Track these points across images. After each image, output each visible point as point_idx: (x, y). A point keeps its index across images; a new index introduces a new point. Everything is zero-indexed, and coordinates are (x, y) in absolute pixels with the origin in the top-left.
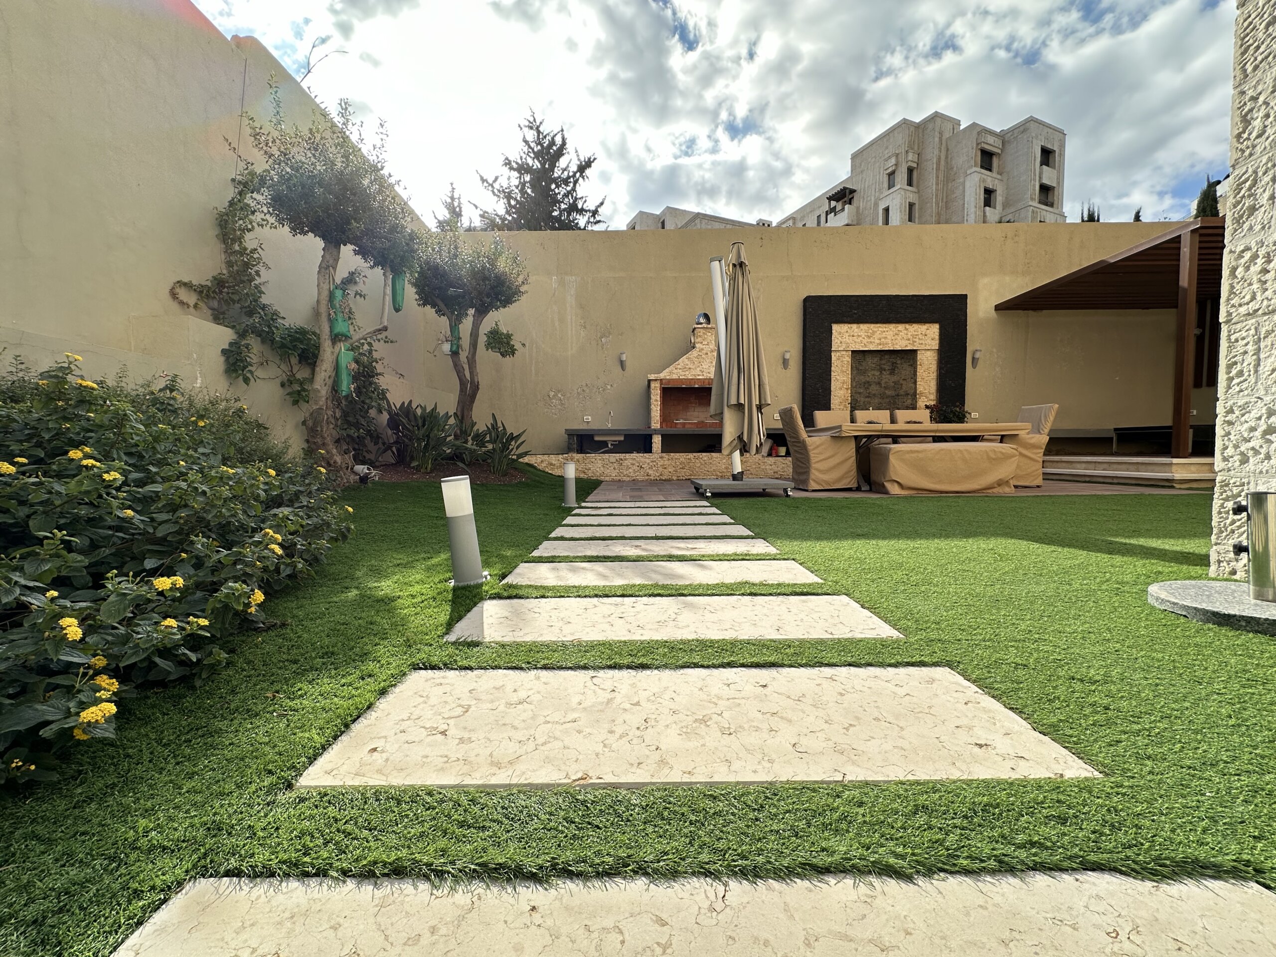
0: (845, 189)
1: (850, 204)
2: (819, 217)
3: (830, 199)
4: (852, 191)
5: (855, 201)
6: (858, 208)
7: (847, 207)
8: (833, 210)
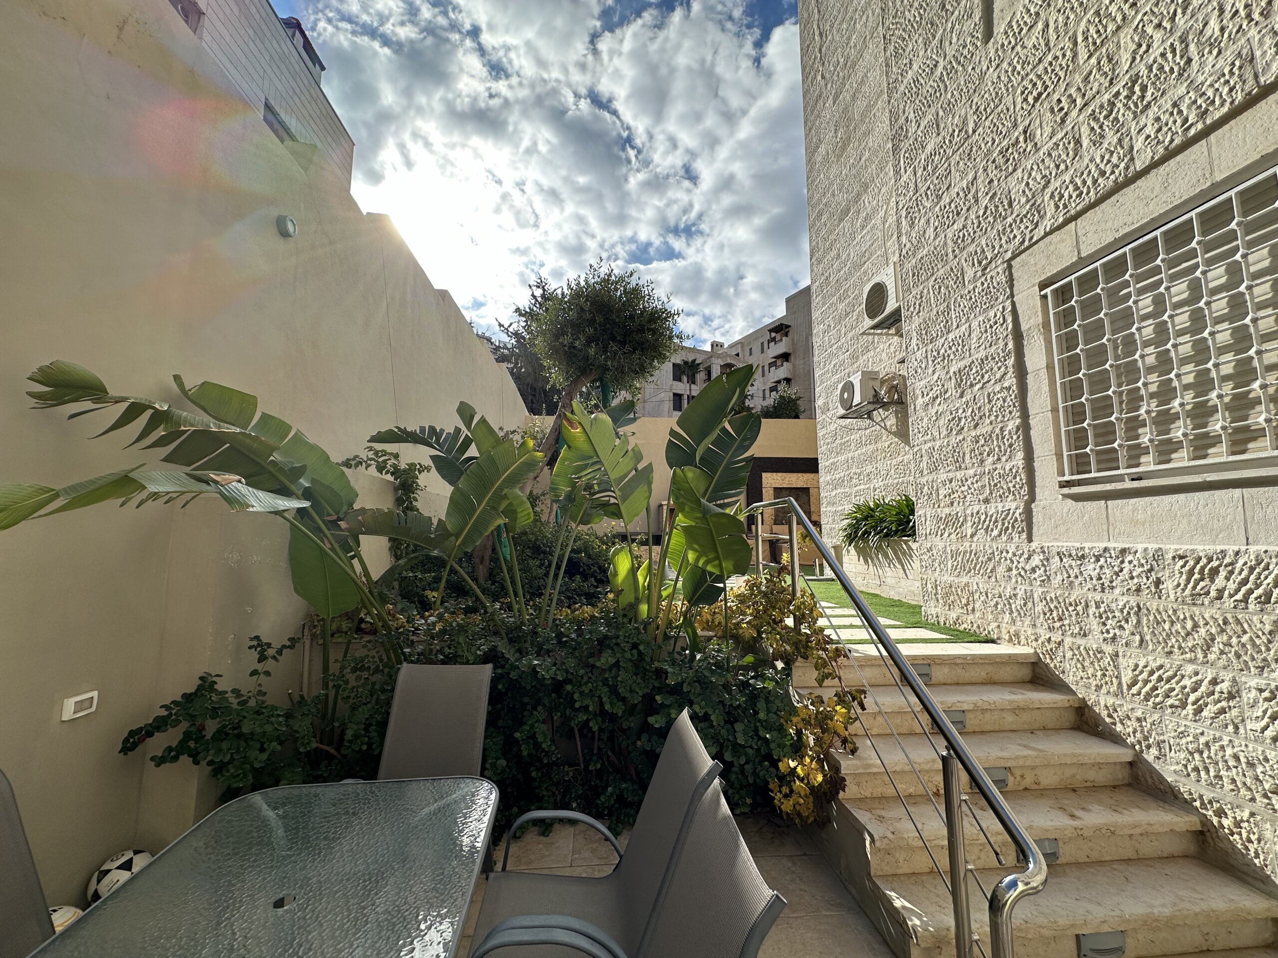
0: (782, 325)
1: (787, 336)
2: (762, 344)
3: (771, 331)
4: (788, 326)
5: (790, 334)
6: (793, 339)
7: (784, 338)
8: (773, 340)
